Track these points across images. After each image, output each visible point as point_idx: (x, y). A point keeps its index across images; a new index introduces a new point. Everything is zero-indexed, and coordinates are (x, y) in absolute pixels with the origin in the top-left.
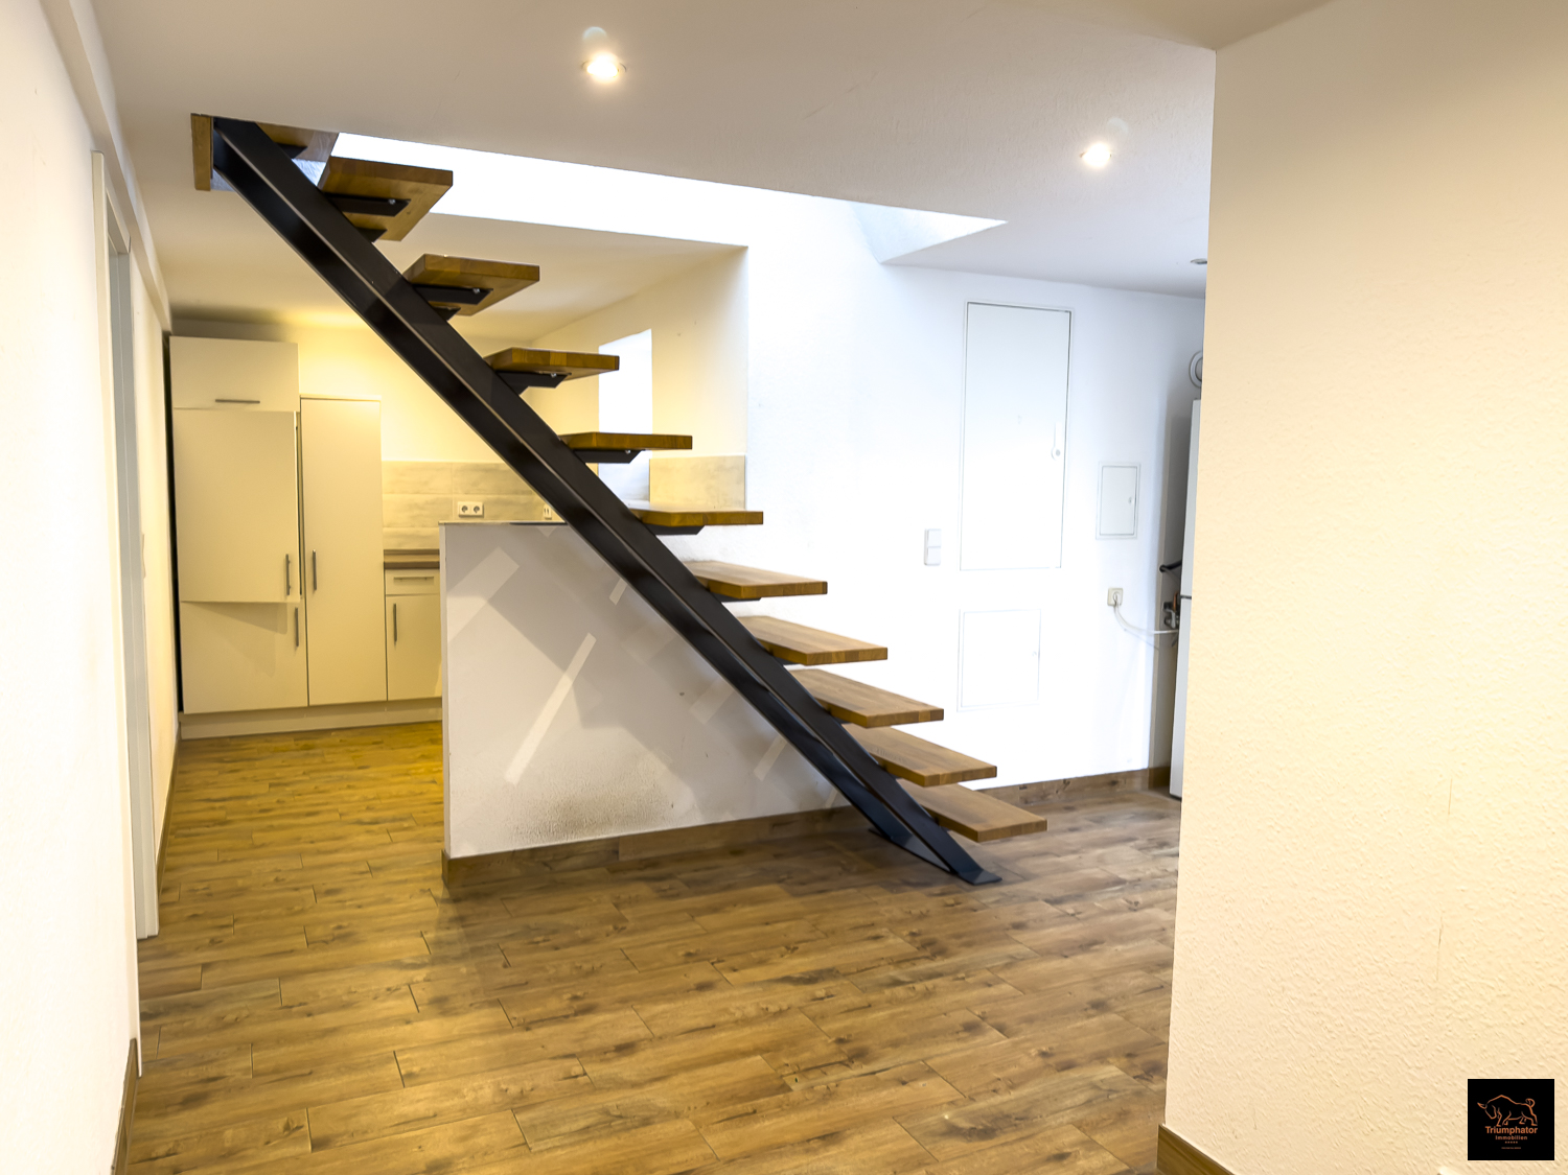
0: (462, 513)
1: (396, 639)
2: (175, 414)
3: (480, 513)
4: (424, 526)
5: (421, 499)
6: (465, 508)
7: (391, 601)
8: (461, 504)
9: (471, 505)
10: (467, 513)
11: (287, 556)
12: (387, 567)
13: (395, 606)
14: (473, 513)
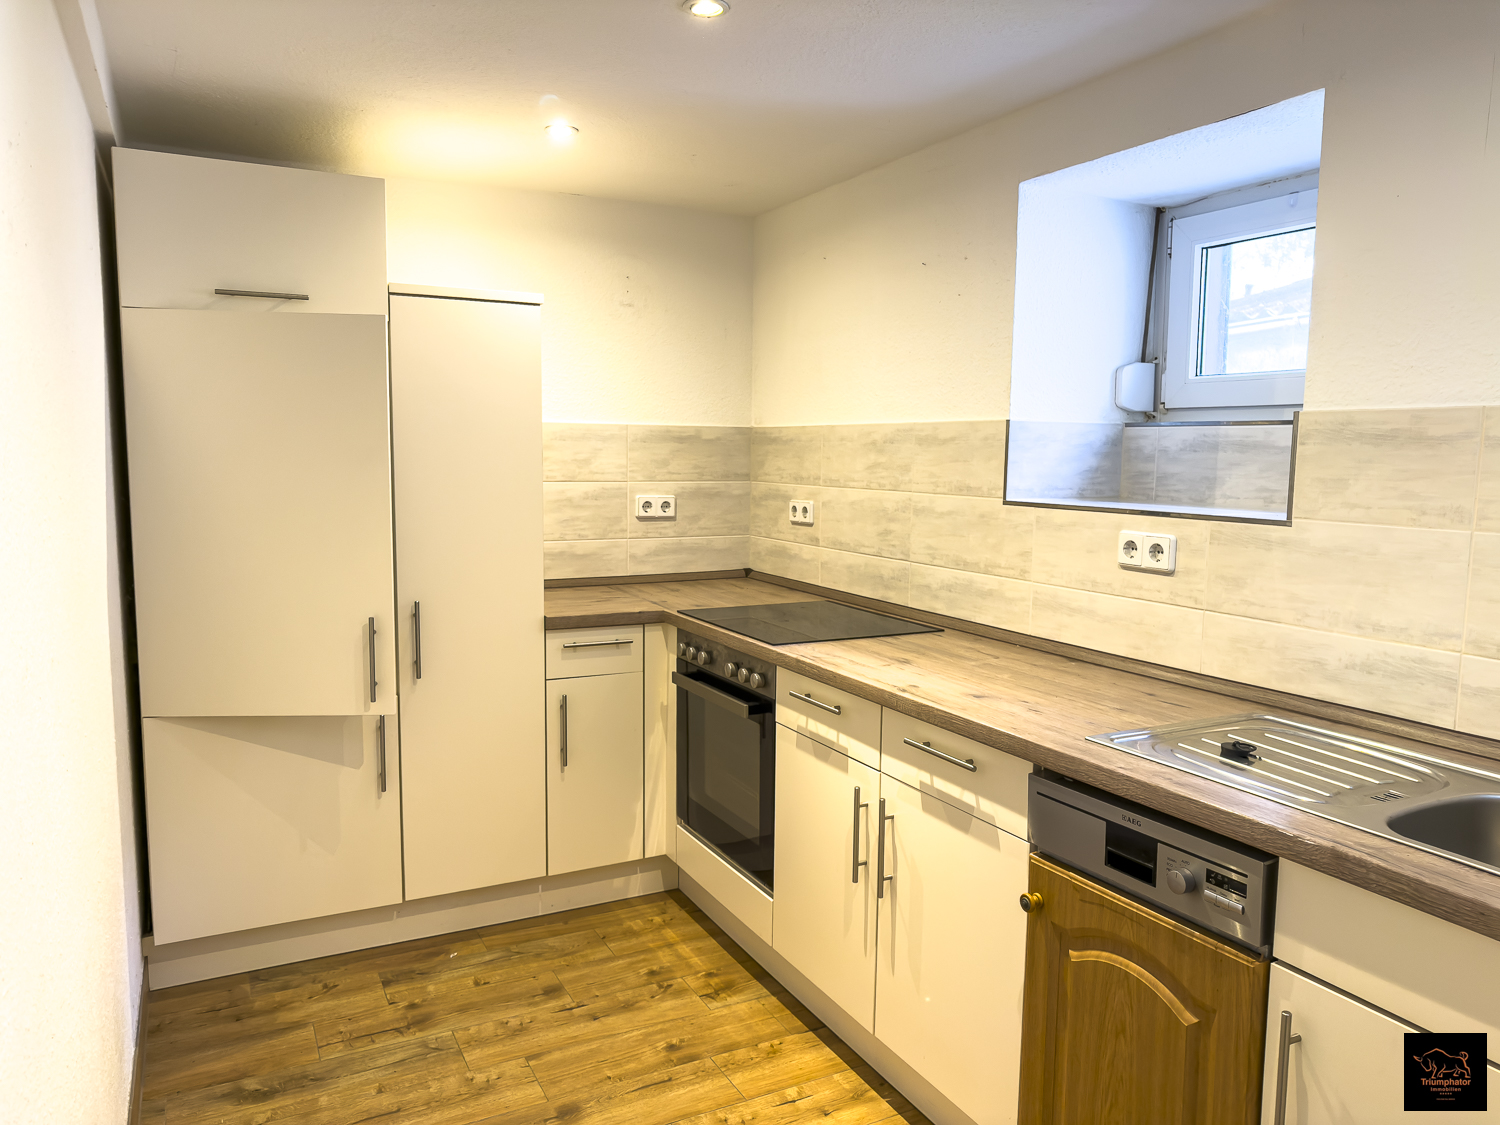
0: (643, 514)
1: (564, 763)
2: (125, 315)
3: (670, 512)
4: (581, 537)
5: (577, 490)
6: (647, 505)
7: (556, 690)
8: (642, 498)
9: (657, 499)
10: (651, 512)
11: (371, 620)
12: (551, 625)
13: (565, 698)
14: (661, 513)
